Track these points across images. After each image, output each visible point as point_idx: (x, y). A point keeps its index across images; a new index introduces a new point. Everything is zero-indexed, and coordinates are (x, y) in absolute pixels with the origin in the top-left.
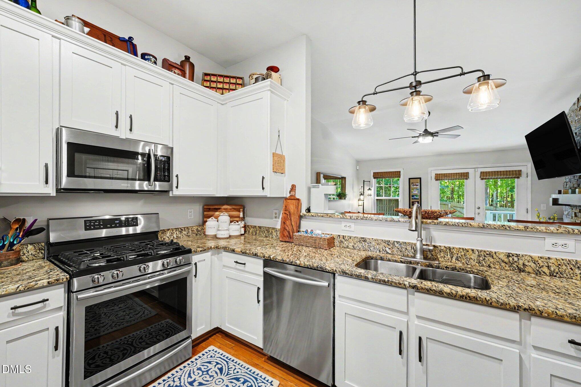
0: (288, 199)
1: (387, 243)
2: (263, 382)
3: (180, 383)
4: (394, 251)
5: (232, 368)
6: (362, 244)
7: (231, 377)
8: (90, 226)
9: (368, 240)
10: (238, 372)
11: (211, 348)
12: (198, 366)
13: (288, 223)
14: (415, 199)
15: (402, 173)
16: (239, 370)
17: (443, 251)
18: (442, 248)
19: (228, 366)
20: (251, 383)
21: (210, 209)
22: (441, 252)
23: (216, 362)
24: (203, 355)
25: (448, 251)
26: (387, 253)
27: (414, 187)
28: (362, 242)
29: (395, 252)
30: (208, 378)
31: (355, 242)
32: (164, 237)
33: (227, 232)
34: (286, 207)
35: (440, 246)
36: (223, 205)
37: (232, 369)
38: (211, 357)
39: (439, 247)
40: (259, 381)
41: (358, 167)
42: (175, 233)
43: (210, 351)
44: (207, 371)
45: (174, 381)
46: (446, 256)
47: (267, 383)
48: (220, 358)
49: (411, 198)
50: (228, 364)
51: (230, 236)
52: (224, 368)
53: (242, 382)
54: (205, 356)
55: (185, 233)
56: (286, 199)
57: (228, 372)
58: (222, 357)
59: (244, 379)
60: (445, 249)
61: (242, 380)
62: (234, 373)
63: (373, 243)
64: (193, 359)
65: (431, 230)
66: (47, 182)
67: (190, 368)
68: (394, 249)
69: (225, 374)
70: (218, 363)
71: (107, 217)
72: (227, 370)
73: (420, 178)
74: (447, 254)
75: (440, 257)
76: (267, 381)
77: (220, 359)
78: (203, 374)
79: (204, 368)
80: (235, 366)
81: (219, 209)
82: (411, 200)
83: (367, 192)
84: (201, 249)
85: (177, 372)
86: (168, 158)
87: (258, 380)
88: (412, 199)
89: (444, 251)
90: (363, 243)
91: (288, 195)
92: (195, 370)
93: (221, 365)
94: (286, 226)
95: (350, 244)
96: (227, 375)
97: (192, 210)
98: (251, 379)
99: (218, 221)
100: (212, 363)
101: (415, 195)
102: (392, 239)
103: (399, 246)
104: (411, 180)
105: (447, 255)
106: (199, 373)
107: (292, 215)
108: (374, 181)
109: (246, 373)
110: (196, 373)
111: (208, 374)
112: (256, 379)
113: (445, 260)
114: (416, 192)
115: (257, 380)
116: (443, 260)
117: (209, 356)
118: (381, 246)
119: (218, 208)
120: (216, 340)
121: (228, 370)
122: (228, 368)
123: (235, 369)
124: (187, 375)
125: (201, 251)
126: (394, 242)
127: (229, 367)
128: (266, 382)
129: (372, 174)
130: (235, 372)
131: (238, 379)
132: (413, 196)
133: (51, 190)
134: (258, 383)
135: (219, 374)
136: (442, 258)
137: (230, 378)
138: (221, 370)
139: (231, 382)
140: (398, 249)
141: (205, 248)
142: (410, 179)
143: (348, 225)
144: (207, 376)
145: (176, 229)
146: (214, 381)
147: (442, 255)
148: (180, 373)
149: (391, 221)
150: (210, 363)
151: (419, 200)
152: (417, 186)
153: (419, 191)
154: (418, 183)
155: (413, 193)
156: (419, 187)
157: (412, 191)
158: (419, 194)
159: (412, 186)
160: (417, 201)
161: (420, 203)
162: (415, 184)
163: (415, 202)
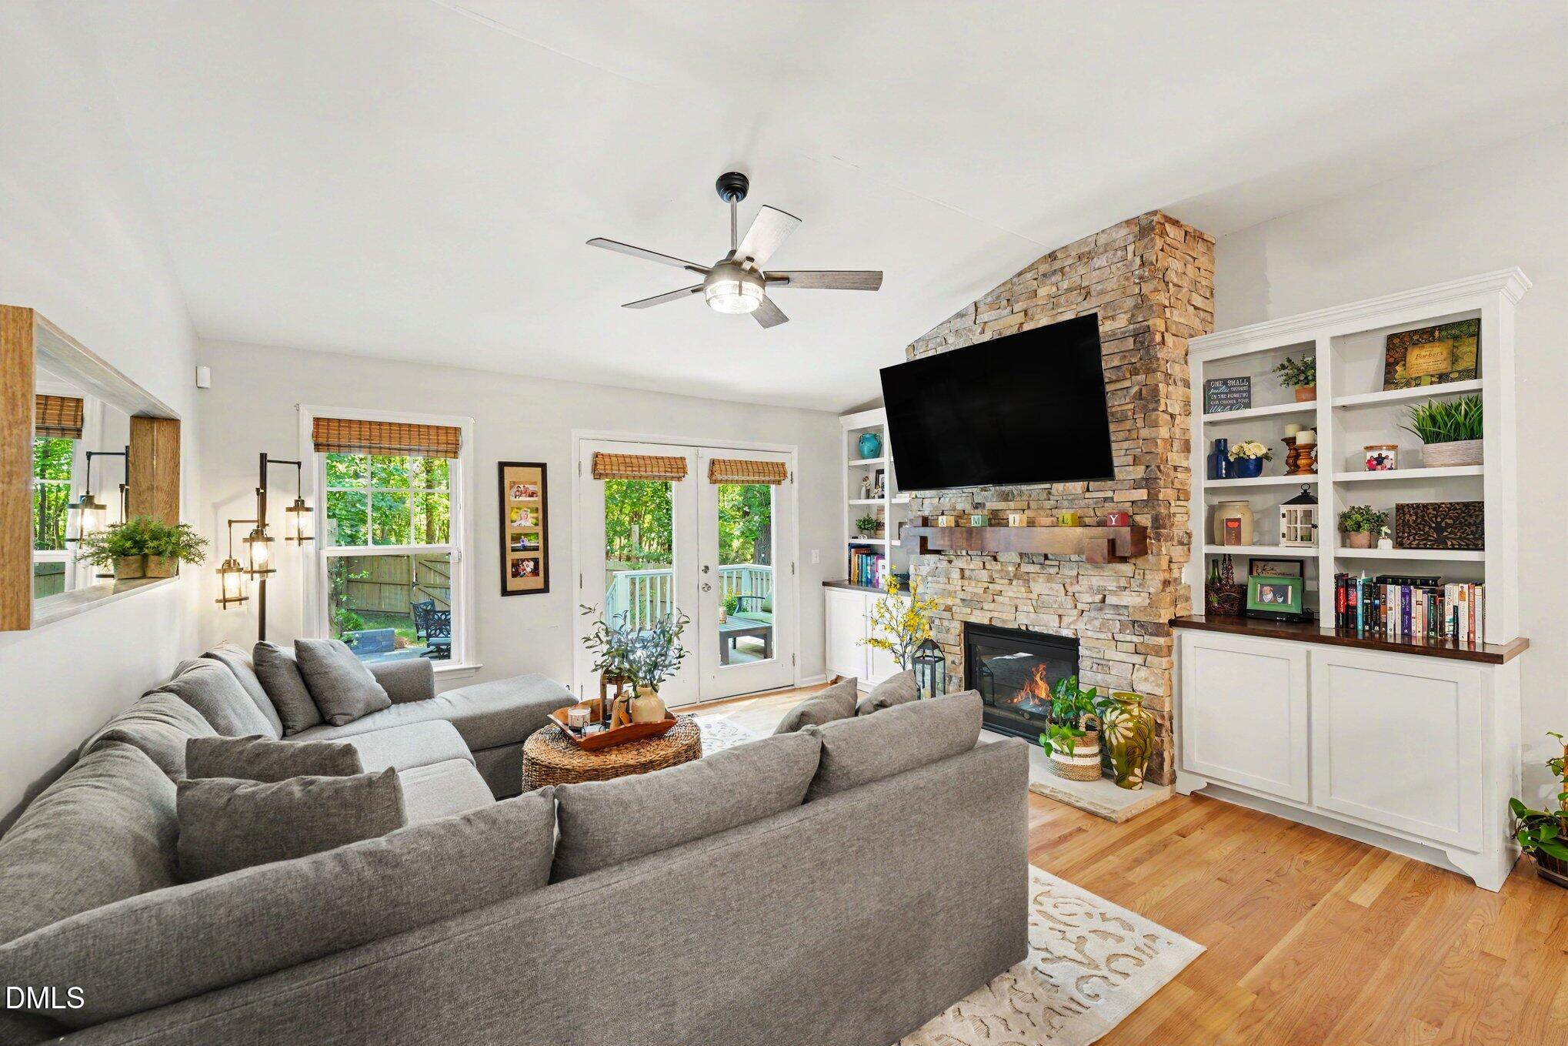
14: (525, 549)
15: (467, 438)
27: (521, 499)
41: (205, 373)
49: (509, 544)
73: (543, 466)
82: (511, 556)
83: (279, 520)
88: (514, 550)
101: (526, 535)
104: (507, 469)
108: (315, 461)
114: (523, 521)
129: (308, 427)
132: (516, 538)
142: (502, 466)
151: (539, 555)
152: (532, 495)
153: (537, 519)
154: (535, 483)
155: (515, 524)
156: (538, 499)
157: (510, 515)
158: (540, 529)
159: (510, 497)
160: (532, 559)
161: (542, 568)
162: (522, 486)
163: (523, 560)
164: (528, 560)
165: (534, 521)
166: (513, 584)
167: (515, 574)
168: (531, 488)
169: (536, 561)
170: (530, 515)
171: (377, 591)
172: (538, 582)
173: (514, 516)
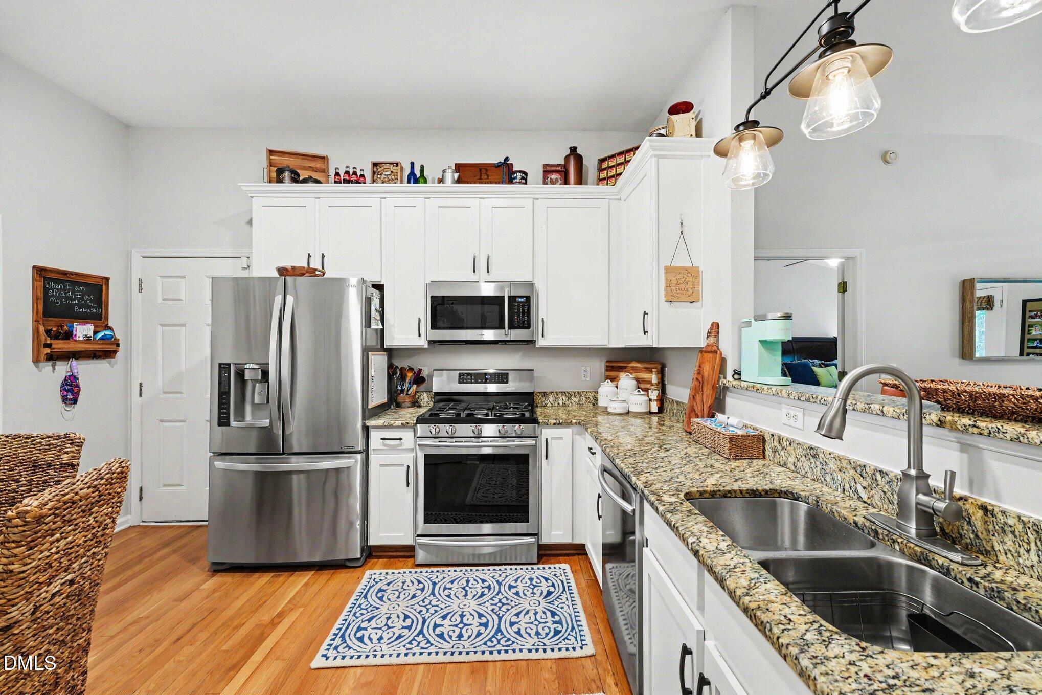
0: (706, 352)
1: (859, 470)
2: (576, 638)
3: (503, 581)
4: (876, 496)
5: (562, 599)
6: (809, 464)
7: (550, 608)
8: (463, 379)
9: (821, 455)
10: (562, 608)
11: (566, 566)
12: (533, 576)
13: (698, 398)
16: (566, 607)
17: (1013, 533)
18: (1011, 521)
19: (560, 595)
20: (563, 627)
21: (612, 367)
22: (1004, 531)
23: (553, 583)
24: (550, 568)
25: (1032, 538)
26: (860, 498)
28: (810, 456)
29: (877, 500)
30: (528, 594)
31: (798, 456)
32: (546, 402)
33: (625, 405)
34: (700, 367)
35: (1003, 513)
36: (631, 361)
37: (561, 601)
38: (555, 575)
39: (1000, 516)
40: (574, 634)
42: (561, 398)
43: (560, 568)
44: (535, 586)
45: (500, 575)
46: (1022, 551)
47: (579, 642)
48: (562, 582)
50: (562, 593)
51: (628, 413)
52: (554, 594)
53: (554, 620)
54: (549, 571)
55: (576, 400)
56: (701, 351)
57: (553, 601)
58: (565, 582)
59: (561, 619)
60: (1020, 527)
61: (557, 618)
62: (557, 606)
63: (832, 466)
64: (535, 567)
65: (986, 454)
66: (420, 335)
67: (525, 574)
68: (873, 492)
69: (547, 601)
70: (553, 585)
71: (491, 371)
72: (554, 598)
74: (1026, 546)
75: (1002, 551)
76: (582, 640)
77: (560, 583)
78: (528, 587)
79: (536, 582)
80: (567, 600)
81: (626, 367)
84: (555, 421)
85: (511, 569)
86: (528, 298)
87: (574, 632)
89: (1017, 533)
90: (812, 460)
91: (702, 344)
92: (526, 578)
93: (555, 589)
94: (695, 404)
95: (790, 459)
96: (549, 603)
97: (588, 368)
98: (568, 625)
99: (617, 387)
100: (549, 581)
102: (873, 463)
103: (887, 487)
105: (1028, 551)
106: (526, 583)
107: (705, 384)
109: (570, 615)
110: (524, 581)
111: (533, 589)
112: (573, 628)
113: (1019, 564)
115: (572, 631)
116: (1012, 563)
117: (553, 573)
118: (847, 476)
119: (623, 367)
120: (582, 562)
121: (556, 600)
122: (558, 597)
123: (564, 603)
124: (515, 578)
125: (554, 424)
126: (876, 470)
127: (560, 597)
128: (579, 639)
130: (560, 606)
131: (553, 614)
133: (422, 343)
134: (569, 634)
135: (542, 597)
136: (1009, 555)
137: (547, 607)
138: (549, 593)
139: (544, 613)
140: (884, 492)
141: (561, 421)
143: (792, 413)
144: (531, 591)
145: (563, 393)
146: (529, 599)
147: (1009, 544)
148: (511, 572)
149: (864, 412)
150: (546, 579)
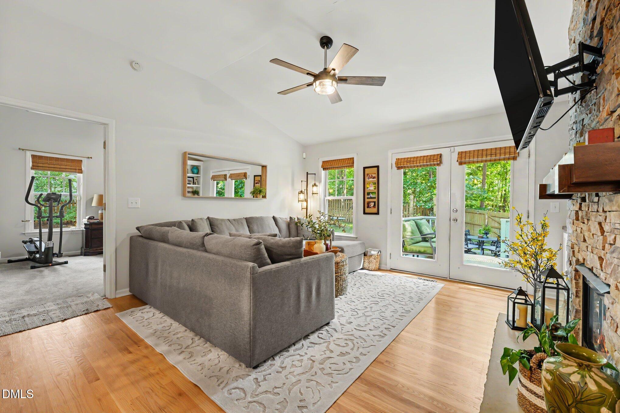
14: (371, 198)
15: (355, 160)
27: (371, 180)
41: (304, 154)
49: (366, 196)
73: (378, 167)
82: (367, 200)
83: (312, 189)
101: (372, 193)
104: (366, 169)
108: (323, 173)
114: (371, 188)
129: (321, 163)
132: (368, 194)
142: (364, 168)
151: (376, 200)
152: (374, 178)
153: (375, 187)
154: (375, 174)
155: (368, 189)
156: (375, 180)
157: (367, 186)
158: (376, 191)
159: (367, 180)
160: (373, 202)
161: (377, 205)
162: (370, 175)
163: (370, 202)
164: (372, 202)
165: (374, 187)
166: (367, 210)
167: (368, 207)
168: (374, 175)
169: (375, 202)
170: (373, 185)
171: (473, 227)
172: (375, 210)
173: (368, 186)
